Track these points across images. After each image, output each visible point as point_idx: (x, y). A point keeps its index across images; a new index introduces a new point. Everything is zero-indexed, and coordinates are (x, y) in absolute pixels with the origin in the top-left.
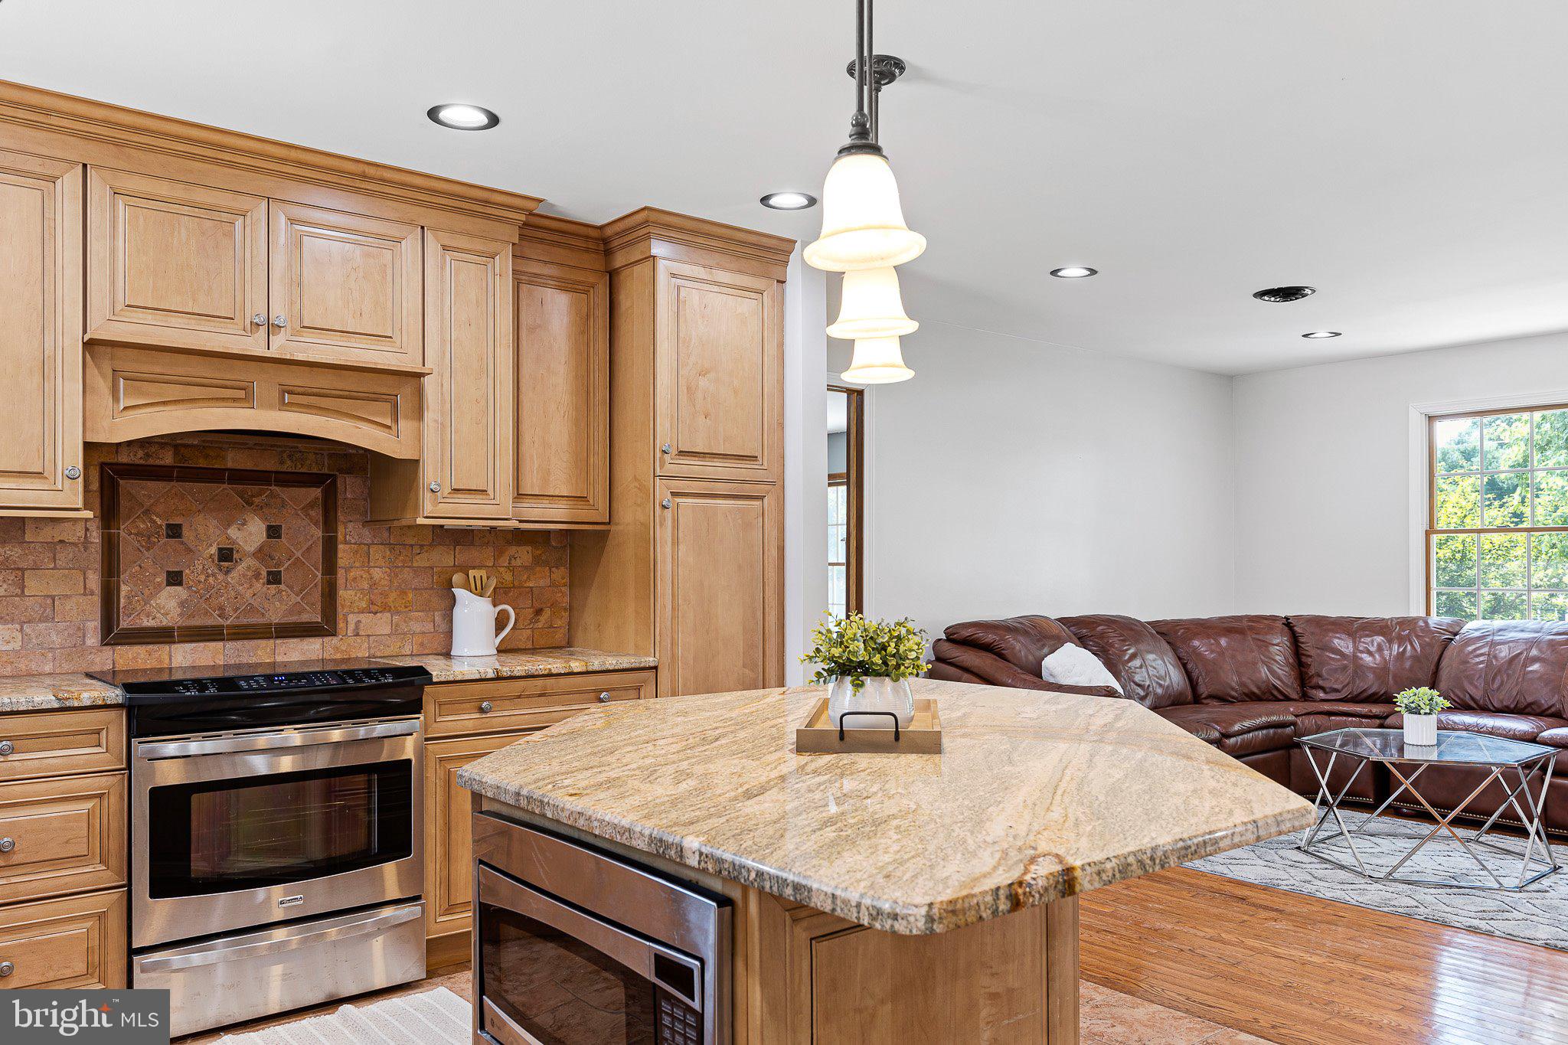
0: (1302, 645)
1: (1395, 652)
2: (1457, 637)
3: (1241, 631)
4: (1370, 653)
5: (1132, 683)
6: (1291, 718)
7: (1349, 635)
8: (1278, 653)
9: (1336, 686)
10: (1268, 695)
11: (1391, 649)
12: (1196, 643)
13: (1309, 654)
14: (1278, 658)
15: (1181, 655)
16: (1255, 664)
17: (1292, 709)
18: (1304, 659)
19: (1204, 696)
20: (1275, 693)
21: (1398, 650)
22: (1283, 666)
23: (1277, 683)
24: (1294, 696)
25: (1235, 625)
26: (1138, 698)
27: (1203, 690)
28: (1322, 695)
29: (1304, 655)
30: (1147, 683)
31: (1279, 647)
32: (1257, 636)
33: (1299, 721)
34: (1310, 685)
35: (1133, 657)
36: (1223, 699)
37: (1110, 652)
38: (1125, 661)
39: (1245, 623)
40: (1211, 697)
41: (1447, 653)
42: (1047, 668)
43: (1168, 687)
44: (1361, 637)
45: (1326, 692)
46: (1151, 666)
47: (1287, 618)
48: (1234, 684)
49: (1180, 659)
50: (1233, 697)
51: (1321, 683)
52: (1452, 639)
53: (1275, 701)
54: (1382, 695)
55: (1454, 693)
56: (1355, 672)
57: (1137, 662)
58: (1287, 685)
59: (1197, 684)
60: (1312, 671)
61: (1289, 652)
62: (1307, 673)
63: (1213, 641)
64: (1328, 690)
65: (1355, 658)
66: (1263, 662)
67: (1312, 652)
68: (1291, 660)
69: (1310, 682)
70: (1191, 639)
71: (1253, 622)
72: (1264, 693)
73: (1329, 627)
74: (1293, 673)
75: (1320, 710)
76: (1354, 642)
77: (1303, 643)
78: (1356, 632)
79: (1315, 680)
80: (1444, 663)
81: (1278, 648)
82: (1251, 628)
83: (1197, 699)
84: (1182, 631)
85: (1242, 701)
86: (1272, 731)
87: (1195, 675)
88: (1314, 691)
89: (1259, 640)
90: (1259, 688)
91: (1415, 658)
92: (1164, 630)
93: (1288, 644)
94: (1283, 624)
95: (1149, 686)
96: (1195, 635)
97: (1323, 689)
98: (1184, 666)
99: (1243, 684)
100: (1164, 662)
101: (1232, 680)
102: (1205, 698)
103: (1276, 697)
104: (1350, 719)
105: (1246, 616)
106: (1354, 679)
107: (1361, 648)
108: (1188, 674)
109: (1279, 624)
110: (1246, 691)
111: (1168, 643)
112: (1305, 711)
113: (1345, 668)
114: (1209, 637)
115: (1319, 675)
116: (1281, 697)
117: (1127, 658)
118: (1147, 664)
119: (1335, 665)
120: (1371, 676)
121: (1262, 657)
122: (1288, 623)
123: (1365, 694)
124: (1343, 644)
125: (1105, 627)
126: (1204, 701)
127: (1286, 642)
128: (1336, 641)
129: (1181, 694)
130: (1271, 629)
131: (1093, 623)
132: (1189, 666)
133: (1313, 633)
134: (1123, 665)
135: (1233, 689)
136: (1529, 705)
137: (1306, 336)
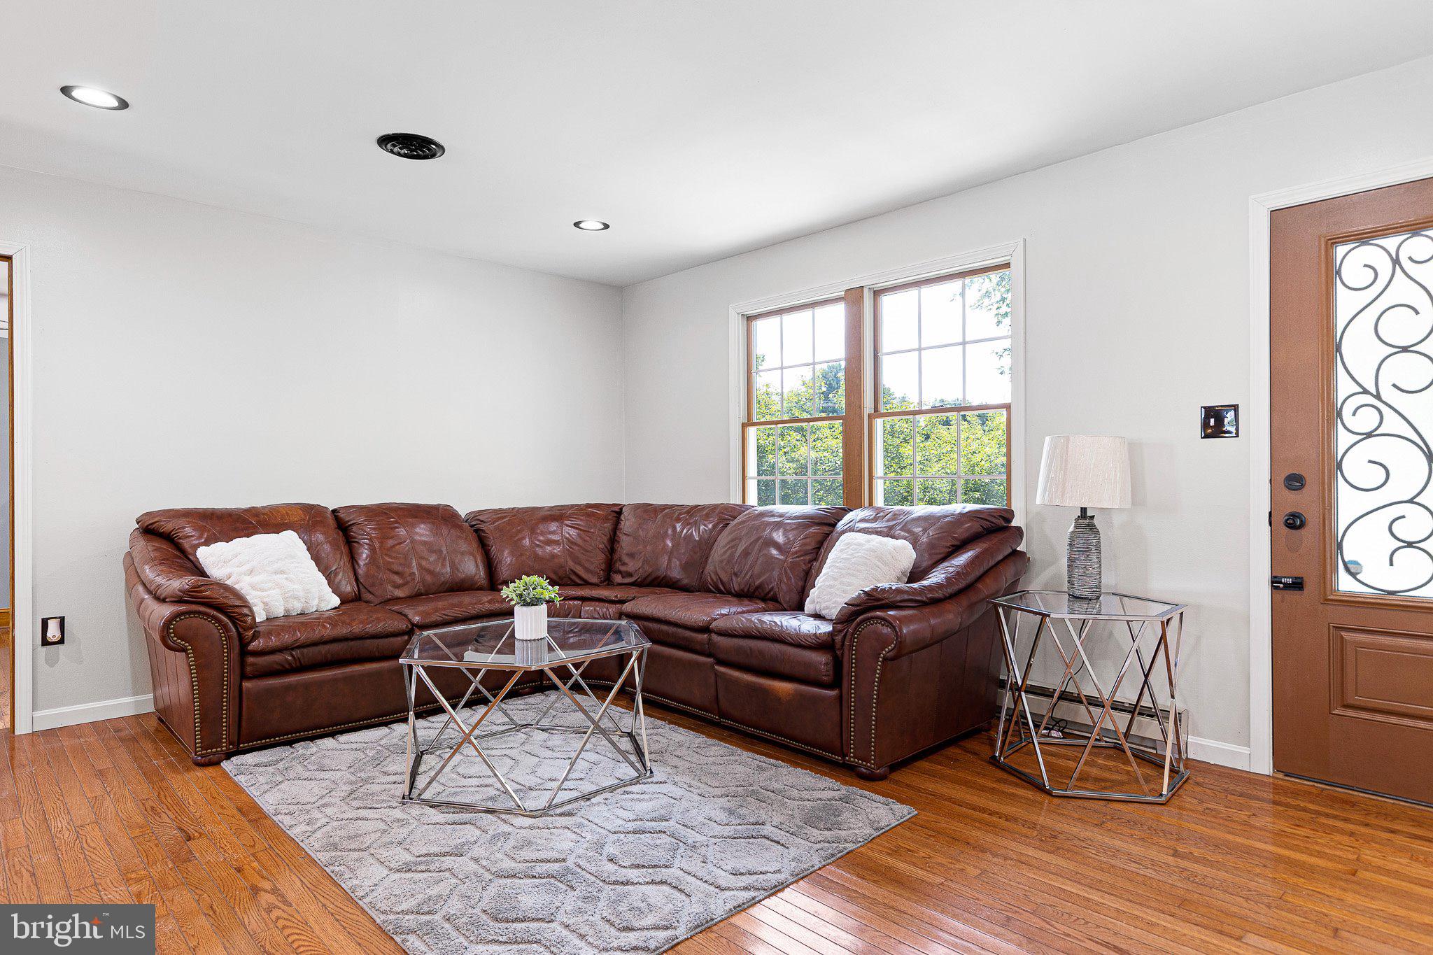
1: (681, 538)
5: (387, 571)
8: (587, 539)
9: (630, 570)
14: (584, 544)
19: (499, 581)
20: (574, 577)
21: (684, 534)
25: (557, 512)
26: (392, 586)
27: (500, 576)
30: (412, 570)
31: (589, 534)
35: (400, 544)
37: (373, 540)
38: (386, 549)
39: (570, 511)
53: (573, 585)
54: (663, 578)
57: (403, 549)
58: (588, 570)
61: (600, 538)
64: (624, 574)
65: (648, 543)
67: (622, 538)
68: (601, 546)
71: (580, 509)
73: (643, 514)
82: (570, 515)
87: (495, 562)
93: (605, 531)
95: (413, 573)
102: (501, 584)
103: (575, 582)
106: (643, 564)
109: (605, 512)
111: (476, 530)
113: (639, 553)
116: (578, 581)
117: (390, 545)
118: (417, 551)
119: (632, 550)
123: (650, 578)
126: (500, 587)
127: (604, 529)
130: (590, 516)
133: (628, 520)
134: (382, 553)
136: (757, 588)
137: (577, 224)
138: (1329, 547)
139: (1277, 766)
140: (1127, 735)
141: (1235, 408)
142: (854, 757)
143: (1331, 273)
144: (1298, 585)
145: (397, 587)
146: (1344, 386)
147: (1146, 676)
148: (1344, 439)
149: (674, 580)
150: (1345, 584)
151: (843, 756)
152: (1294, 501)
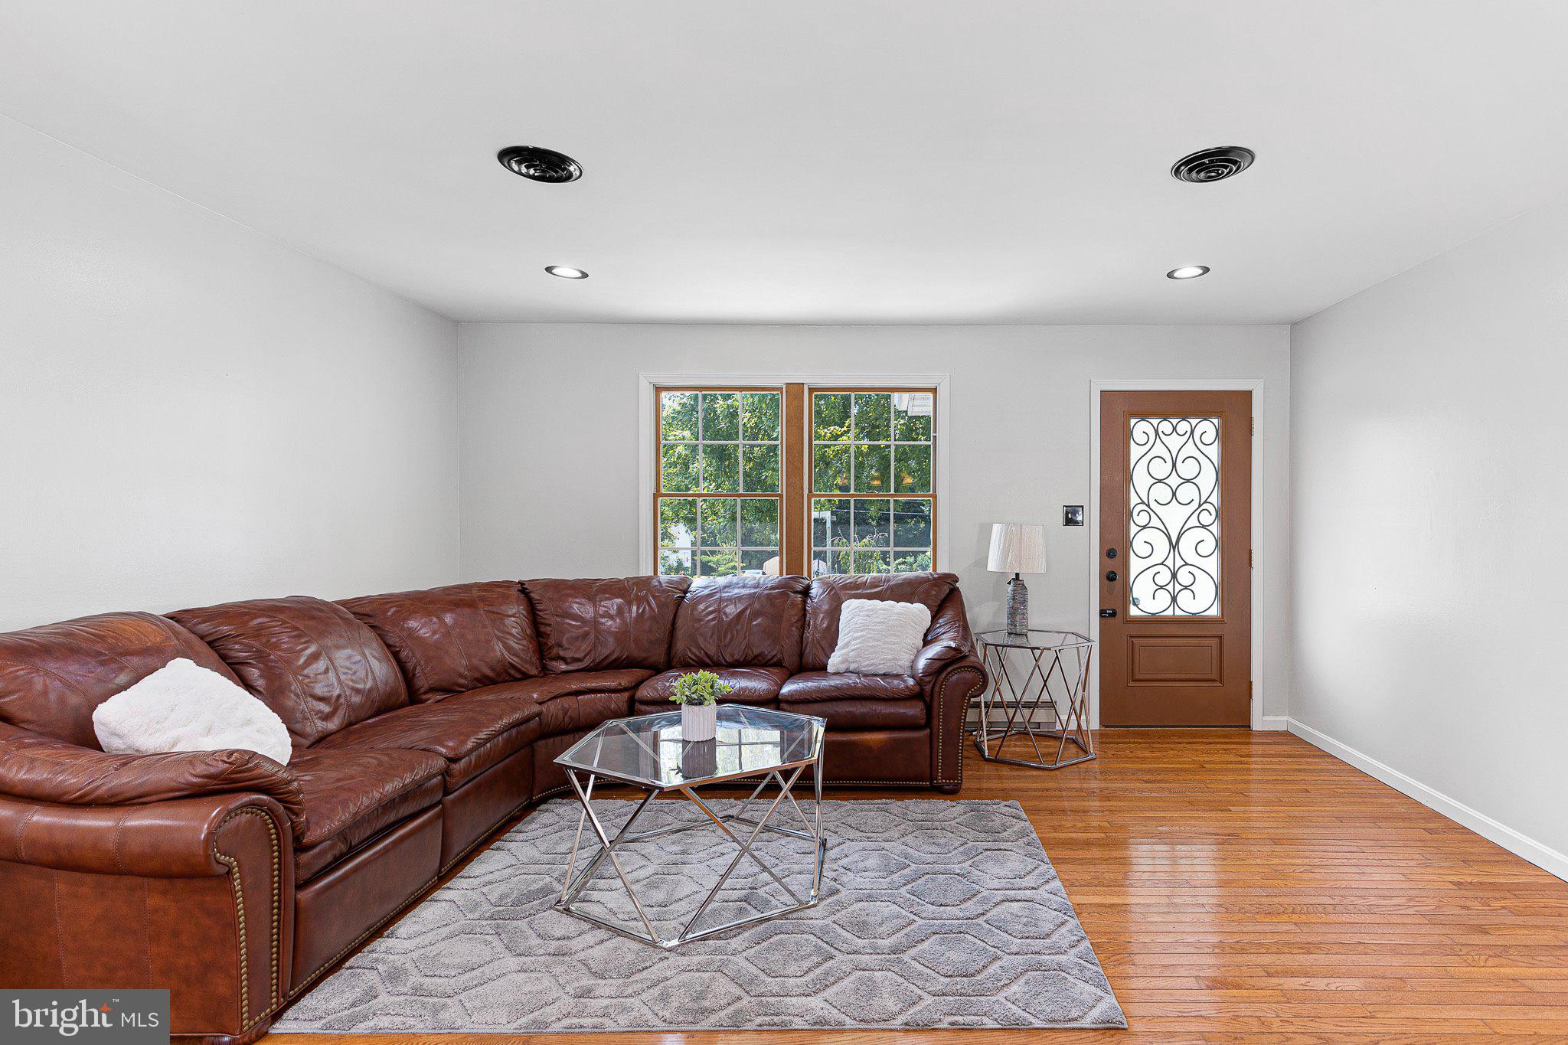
0: (540, 613)
1: (634, 614)
2: (688, 595)
3: (471, 604)
4: (611, 617)
5: (309, 699)
6: (536, 708)
7: (589, 599)
8: (514, 625)
9: (577, 656)
10: (506, 676)
11: (630, 611)
12: (412, 624)
13: (547, 622)
14: (514, 631)
15: (391, 642)
16: (488, 642)
17: (535, 696)
18: (543, 629)
19: (423, 690)
20: (512, 672)
21: (637, 611)
22: (520, 640)
23: (514, 660)
24: (534, 672)
25: (462, 596)
26: (320, 718)
27: (422, 682)
28: (564, 667)
29: (543, 624)
30: (337, 692)
31: (515, 618)
32: (490, 608)
33: (544, 708)
34: (549, 656)
35: (315, 657)
36: (449, 690)
37: (272, 657)
38: (298, 667)
39: (475, 593)
40: (433, 690)
41: (681, 612)
42: (104, 724)
43: (370, 690)
44: (601, 601)
45: (567, 663)
46: (341, 667)
47: (521, 583)
48: (462, 670)
49: (389, 646)
50: (462, 686)
51: (562, 653)
52: (684, 597)
53: (511, 681)
54: (624, 660)
55: (690, 651)
56: (597, 637)
57: (321, 665)
58: (526, 661)
59: (414, 675)
60: (552, 641)
61: (525, 622)
62: (546, 644)
63: (435, 620)
64: (569, 660)
65: (595, 623)
66: (498, 638)
67: (553, 620)
68: (529, 632)
69: (550, 653)
70: (405, 620)
71: (485, 591)
72: (498, 675)
73: (568, 592)
74: (531, 646)
75: (568, 691)
76: (595, 606)
77: (540, 611)
78: (595, 595)
79: (555, 651)
80: (680, 623)
81: (513, 619)
82: (482, 599)
83: (414, 697)
84: (393, 610)
85: (473, 689)
86: (514, 731)
87: (410, 665)
88: (554, 663)
89: (493, 612)
90: (493, 669)
91: (653, 618)
92: (367, 610)
93: (525, 613)
94: (518, 590)
95: (339, 696)
96: (412, 614)
97: (564, 660)
98: (396, 655)
99: (475, 669)
100: (365, 656)
101: (458, 662)
102: (426, 693)
103: (513, 677)
104: (599, 695)
105: (476, 585)
106: (595, 647)
107: (601, 612)
108: (401, 665)
109: (514, 592)
110: (477, 675)
111: (371, 627)
112: (551, 695)
113: (586, 635)
114: (429, 614)
115: (560, 645)
116: (519, 676)
117: (302, 661)
118: (337, 664)
119: (576, 632)
120: (611, 639)
121: (497, 632)
122: (523, 589)
123: (605, 663)
124: (581, 608)
125: (265, 620)
126: (424, 697)
127: (523, 612)
128: (575, 606)
129: (392, 694)
130: (505, 598)
131: (245, 614)
132: (403, 654)
133: (551, 599)
134: (295, 674)
135: (461, 676)
136: (756, 657)
137: (549, 270)
138: (1127, 589)
139: (1103, 723)
140: (1029, 721)
141: (1082, 507)
142: (943, 779)
143: (1129, 434)
144: (1114, 614)
145: (326, 717)
146: (1134, 500)
147: (1045, 681)
148: (1133, 529)
149: (639, 659)
150: (1134, 611)
151: (931, 780)
152: (1112, 565)
